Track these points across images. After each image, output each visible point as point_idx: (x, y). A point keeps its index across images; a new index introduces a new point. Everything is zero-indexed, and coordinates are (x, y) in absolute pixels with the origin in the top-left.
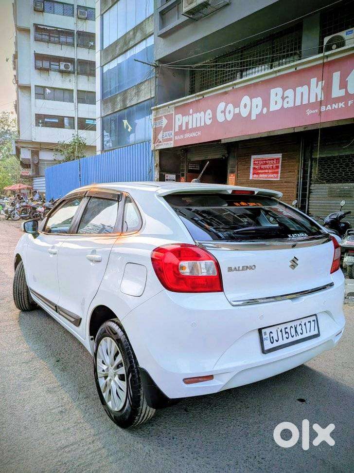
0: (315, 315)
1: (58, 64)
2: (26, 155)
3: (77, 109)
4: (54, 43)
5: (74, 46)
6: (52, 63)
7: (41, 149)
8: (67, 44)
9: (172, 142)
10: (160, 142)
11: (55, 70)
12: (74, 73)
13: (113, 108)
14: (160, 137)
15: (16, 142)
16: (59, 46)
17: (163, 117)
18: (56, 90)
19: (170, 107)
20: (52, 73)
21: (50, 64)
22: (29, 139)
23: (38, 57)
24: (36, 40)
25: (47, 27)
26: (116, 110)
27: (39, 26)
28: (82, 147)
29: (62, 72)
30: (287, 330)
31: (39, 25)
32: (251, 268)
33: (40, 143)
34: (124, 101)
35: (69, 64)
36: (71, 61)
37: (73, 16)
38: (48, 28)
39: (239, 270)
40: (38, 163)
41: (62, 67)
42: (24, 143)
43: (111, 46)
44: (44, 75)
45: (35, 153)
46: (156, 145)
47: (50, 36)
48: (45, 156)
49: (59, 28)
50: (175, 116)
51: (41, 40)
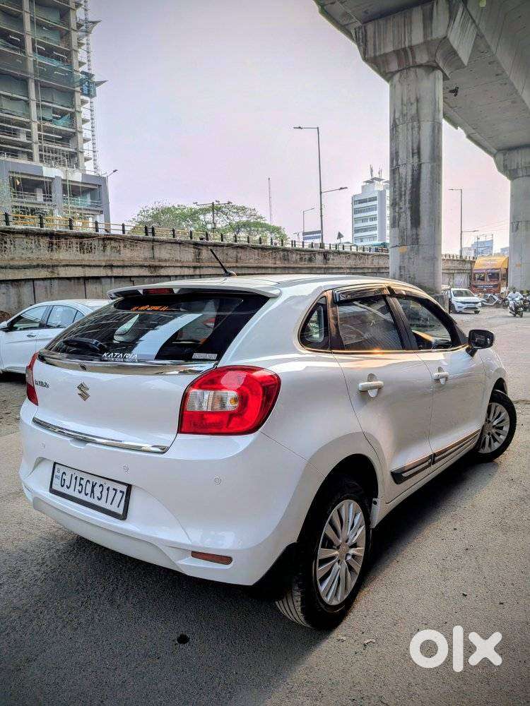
30: (82, 482)
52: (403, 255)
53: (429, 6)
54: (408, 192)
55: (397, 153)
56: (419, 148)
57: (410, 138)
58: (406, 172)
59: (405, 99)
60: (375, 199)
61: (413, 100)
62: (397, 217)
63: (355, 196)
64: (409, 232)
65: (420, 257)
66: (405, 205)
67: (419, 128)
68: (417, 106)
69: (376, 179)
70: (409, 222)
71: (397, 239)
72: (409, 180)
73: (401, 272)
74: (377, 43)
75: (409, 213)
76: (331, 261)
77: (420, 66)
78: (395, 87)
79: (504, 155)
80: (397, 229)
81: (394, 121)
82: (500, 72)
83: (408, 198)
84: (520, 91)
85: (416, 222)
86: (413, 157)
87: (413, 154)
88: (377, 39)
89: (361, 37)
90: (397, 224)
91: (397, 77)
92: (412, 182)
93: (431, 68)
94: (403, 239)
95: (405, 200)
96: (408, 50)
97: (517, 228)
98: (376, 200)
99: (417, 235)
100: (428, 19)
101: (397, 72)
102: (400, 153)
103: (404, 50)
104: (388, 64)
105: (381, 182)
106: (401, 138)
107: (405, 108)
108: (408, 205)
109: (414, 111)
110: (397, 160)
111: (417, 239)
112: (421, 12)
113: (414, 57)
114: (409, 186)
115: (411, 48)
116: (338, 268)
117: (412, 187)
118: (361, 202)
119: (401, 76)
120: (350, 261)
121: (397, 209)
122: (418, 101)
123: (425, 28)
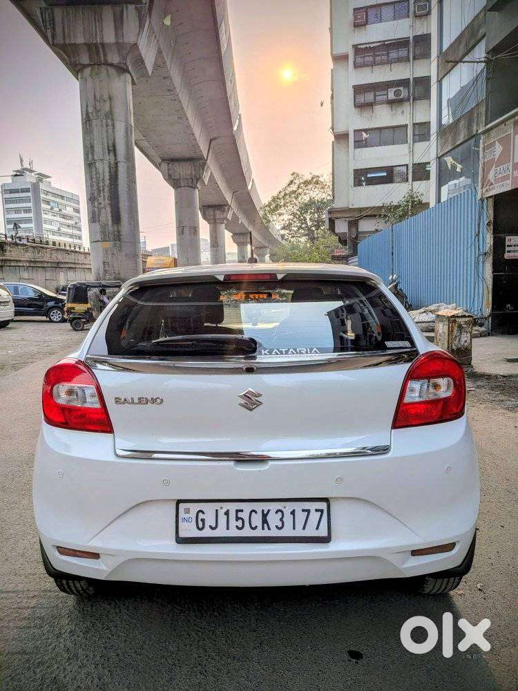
0: (326, 500)
1: (384, 93)
2: (342, 227)
3: (412, 152)
4: (382, 63)
5: (409, 61)
6: (377, 93)
7: (361, 218)
8: (399, 60)
9: (509, 182)
10: (492, 184)
11: (382, 103)
12: (408, 100)
13: (454, 140)
14: (491, 176)
15: (330, 212)
16: (387, 67)
17: (497, 143)
18: (383, 130)
19: (508, 123)
20: (377, 108)
21: (375, 96)
22: (346, 206)
23: (359, 90)
24: (356, 66)
25: (369, 45)
26: (458, 143)
27: (359, 47)
28: (416, 206)
29: (391, 103)
30: (240, 515)
31: (359, 45)
32: (154, 401)
33: (360, 210)
34: (469, 126)
35: (401, 88)
36: (404, 83)
37: (408, 17)
38: (372, 46)
39: (133, 402)
40: (356, 238)
41: (391, 96)
42: (339, 212)
43: (452, 45)
44: (367, 113)
45: (353, 224)
46: (484, 190)
47: (374, 56)
48: (365, 226)
49: (386, 41)
50: (514, 138)
51: (364, 65)
52: (106, 251)
53: (118, 9)
54: (106, 189)
55: (92, 147)
56: (114, 146)
57: (105, 135)
58: (103, 168)
59: (98, 94)
60: (27, 190)
61: (106, 97)
62: (97, 212)
63: (4, 184)
64: (110, 228)
65: (123, 253)
66: (105, 201)
67: (113, 125)
68: (110, 104)
69: (27, 169)
70: (110, 218)
71: (99, 234)
72: (107, 177)
73: (104, 267)
74: (66, 31)
75: (109, 209)
76: (8, 253)
77: (111, 65)
78: (86, 80)
79: (168, 164)
80: (97, 224)
81: (87, 114)
82: (172, 88)
83: (107, 195)
84: (185, 109)
85: (117, 218)
86: (109, 153)
87: (108, 150)
88: (66, 26)
89: (47, 19)
90: (97, 219)
91: (87, 71)
92: (110, 179)
93: (122, 69)
94: (105, 236)
95: (104, 196)
96: (100, 46)
97: (183, 232)
98: (29, 191)
99: (119, 232)
100: (119, 21)
101: (89, 65)
102: (96, 149)
103: (96, 45)
104: (78, 55)
105: (33, 174)
106: (95, 133)
107: (98, 104)
108: (107, 202)
109: (107, 108)
110: (93, 155)
111: (119, 236)
112: (111, 11)
113: (105, 55)
114: (107, 182)
115: (103, 45)
116: (17, 261)
117: (111, 184)
118: (12, 191)
119: (92, 70)
120: (28, 254)
121: (96, 204)
122: (110, 99)
123: (116, 28)
